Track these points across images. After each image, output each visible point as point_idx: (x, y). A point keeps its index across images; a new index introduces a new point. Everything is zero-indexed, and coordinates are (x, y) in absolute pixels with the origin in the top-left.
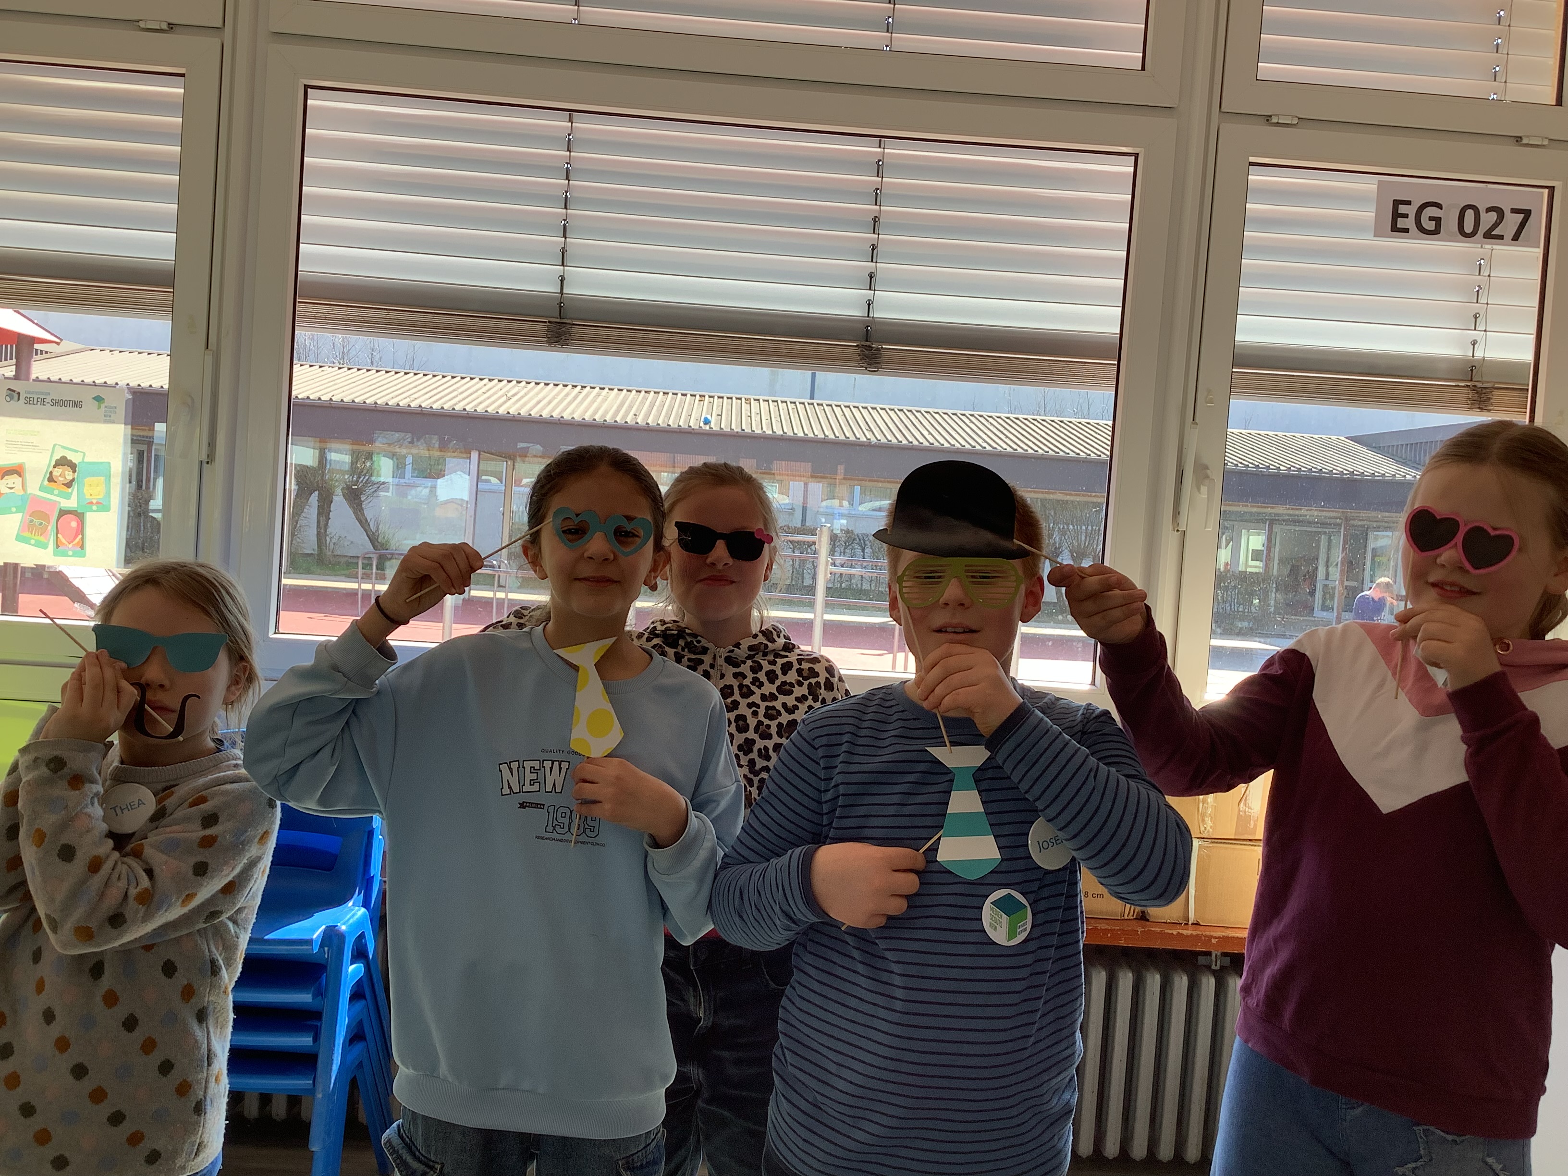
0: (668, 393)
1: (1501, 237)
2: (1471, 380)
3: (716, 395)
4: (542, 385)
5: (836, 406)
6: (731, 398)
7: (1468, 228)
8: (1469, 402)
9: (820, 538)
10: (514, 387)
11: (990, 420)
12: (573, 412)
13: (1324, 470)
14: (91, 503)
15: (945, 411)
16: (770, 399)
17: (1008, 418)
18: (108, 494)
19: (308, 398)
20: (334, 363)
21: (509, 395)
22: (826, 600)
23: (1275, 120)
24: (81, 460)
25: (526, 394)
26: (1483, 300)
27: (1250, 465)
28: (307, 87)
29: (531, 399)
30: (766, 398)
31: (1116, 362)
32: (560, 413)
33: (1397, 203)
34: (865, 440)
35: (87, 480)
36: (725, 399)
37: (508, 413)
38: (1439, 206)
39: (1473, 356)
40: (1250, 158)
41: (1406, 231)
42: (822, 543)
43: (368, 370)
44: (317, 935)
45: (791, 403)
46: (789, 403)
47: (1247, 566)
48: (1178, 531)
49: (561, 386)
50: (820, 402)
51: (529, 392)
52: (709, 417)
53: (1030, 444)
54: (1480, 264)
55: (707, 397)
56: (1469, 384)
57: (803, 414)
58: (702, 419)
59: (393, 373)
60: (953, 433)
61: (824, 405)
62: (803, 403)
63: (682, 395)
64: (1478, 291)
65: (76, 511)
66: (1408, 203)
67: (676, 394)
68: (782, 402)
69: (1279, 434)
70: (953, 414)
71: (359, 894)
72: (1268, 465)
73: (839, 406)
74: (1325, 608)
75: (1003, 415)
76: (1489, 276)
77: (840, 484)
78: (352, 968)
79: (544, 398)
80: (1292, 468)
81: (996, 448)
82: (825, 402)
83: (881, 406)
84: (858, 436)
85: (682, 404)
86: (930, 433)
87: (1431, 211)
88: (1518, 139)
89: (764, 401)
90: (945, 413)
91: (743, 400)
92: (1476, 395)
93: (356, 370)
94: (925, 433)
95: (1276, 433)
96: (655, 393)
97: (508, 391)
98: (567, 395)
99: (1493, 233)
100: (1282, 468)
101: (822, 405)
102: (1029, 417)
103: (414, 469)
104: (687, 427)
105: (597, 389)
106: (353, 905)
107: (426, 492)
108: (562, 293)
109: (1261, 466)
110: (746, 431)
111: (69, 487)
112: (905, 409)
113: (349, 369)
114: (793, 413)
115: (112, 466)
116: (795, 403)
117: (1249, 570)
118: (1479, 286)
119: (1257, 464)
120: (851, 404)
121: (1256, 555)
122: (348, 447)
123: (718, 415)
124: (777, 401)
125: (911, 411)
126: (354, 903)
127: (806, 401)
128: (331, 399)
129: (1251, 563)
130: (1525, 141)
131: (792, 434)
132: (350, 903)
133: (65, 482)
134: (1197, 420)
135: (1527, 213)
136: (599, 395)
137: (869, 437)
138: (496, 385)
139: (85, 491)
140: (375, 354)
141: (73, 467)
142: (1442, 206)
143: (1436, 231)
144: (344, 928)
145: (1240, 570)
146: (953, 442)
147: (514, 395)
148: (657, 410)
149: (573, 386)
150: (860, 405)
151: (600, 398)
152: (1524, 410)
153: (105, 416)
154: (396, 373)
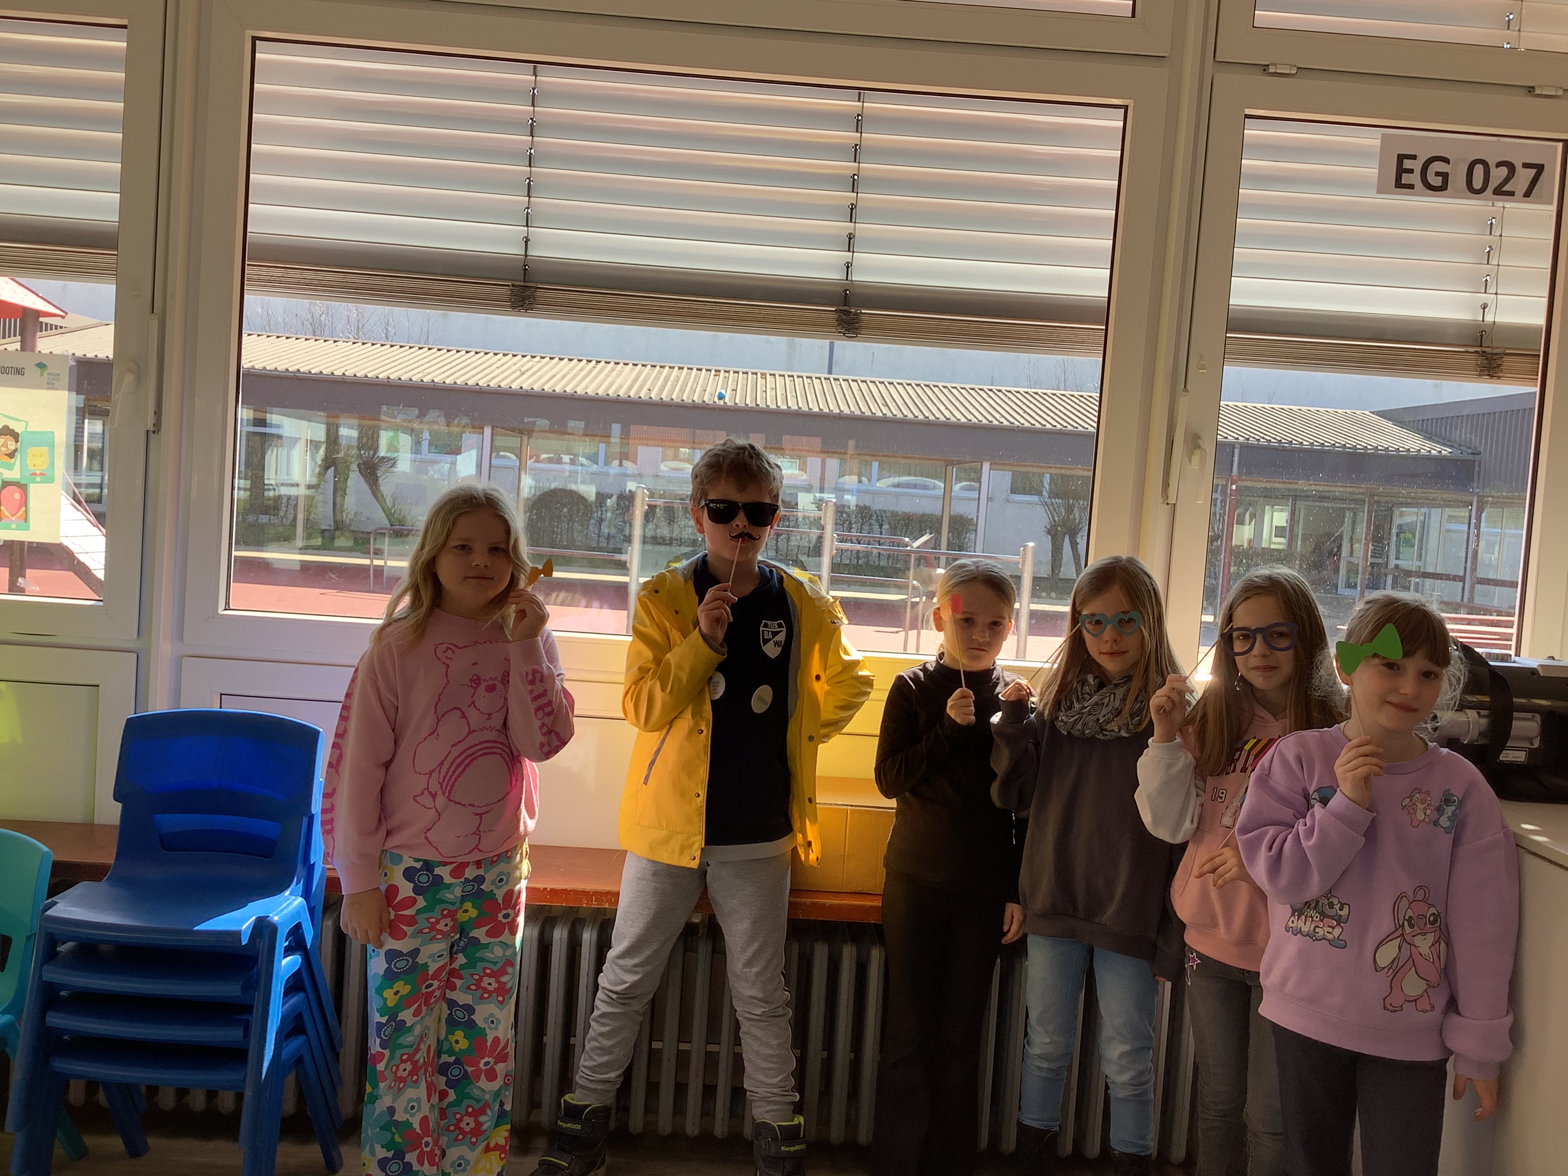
0: (683, 368)
1: (1511, 194)
2: (1481, 346)
3: (732, 369)
4: (557, 360)
5: (853, 381)
6: (747, 373)
7: (1477, 184)
8: (1478, 369)
9: (826, 512)
10: (528, 361)
11: (1009, 394)
12: (587, 387)
13: (1347, 445)
14: (35, 474)
15: (963, 386)
16: (786, 373)
17: (1027, 393)
18: (52, 464)
19: (321, 372)
20: (349, 338)
21: (523, 370)
22: (832, 576)
23: (1272, 70)
24: (23, 429)
25: (540, 369)
26: (1494, 262)
27: (1273, 440)
28: (254, 39)
29: (545, 373)
30: (782, 373)
31: (1104, 327)
32: (573, 388)
33: (1401, 158)
34: (881, 415)
35: (31, 451)
36: (741, 373)
37: (521, 388)
38: (1446, 161)
39: (1483, 321)
40: (1246, 110)
41: (1411, 187)
42: (827, 519)
43: (382, 345)
44: (246, 926)
45: (807, 377)
46: (805, 378)
47: (1270, 542)
48: (1168, 504)
49: (575, 361)
50: (836, 376)
51: (543, 367)
52: (723, 392)
53: (1049, 419)
54: (1492, 224)
55: (722, 372)
56: (1478, 350)
57: (819, 390)
58: (717, 394)
59: (407, 348)
60: (971, 408)
61: (841, 380)
62: (820, 378)
63: (698, 369)
64: (1489, 252)
65: (19, 482)
66: (1414, 157)
67: (692, 369)
68: (798, 377)
69: (1303, 408)
70: (971, 389)
71: (297, 884)
72: (1290, 440)
73: (856, 381)
74: (1351, 586)
75: (1021, 390)
76: (1501, 236)
77: (851, 458)
78: (284, 962)
79: (557, 374)
80: (1315, 443)
81: (1013, 423)
82: (841, 377)
83: (899, 381)
84: (874, 411)
85: (697, 378)
86: (947, 408)
87: (1438, 166)
88: (1531, 90)
89: (780, 375)
90: (962, 388)
91: (759, 375)
92: (1485, 362)
93: (370, 344)
94: (942, 408)
95: (1299, 408)
96: (670, 367)
97: (522, 366)
98: (581, 370)
99: (1504, 189)
100: (1305, 443)
101: (838, 380)
102: (1048, 392)
103: (430, 445)
104: (701, 402)
105: (612, 364)
106: (290, 894)
107: (447, 466)
108: (526, 255)
109: (1283, 441)
110: (761, 406)
111: (12, 458)
112: (922, 383)
113: (363, 344)
114: (809, 387)
115: (56, 435)
116: (811, 378)
117: (1272, 547)
118: (1490, 247)
119: (1280, 439)
120: (868, 379)
121: (1280, 532)
122: (356, 422)
123: (733, 390)
124: (793, 376)
125: (928, 386)
126: (291, 892)
127: (823, 376)
128: (344, 374)
129: (1275, 540)
130: (1537, 92)
131: (807, 409)
132: (287, 893)
133: (8, 452)
134: (1188, 387)
135: (1540, 168)
136: (613, 370)
137: (884, 412)
138: (510, 360)
139: (28, 462)
140: (389, 328)
141: (16, 436)
142: (1449, 160)
143: (1443, 188)
144: (276, 918)
145: (1263, 546)
146: (970, 417)
147: (527, 370)
148: (672, 385)
149: (587, 361)
150: (877, 380)
151: (615, 373)
152: (1535, 377)
153: (48, 384)
154: (411, 348)
